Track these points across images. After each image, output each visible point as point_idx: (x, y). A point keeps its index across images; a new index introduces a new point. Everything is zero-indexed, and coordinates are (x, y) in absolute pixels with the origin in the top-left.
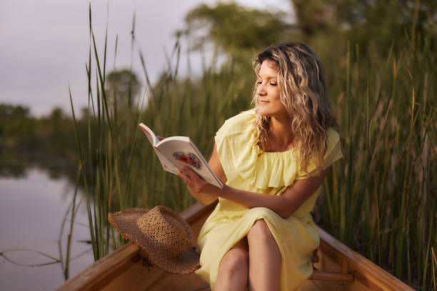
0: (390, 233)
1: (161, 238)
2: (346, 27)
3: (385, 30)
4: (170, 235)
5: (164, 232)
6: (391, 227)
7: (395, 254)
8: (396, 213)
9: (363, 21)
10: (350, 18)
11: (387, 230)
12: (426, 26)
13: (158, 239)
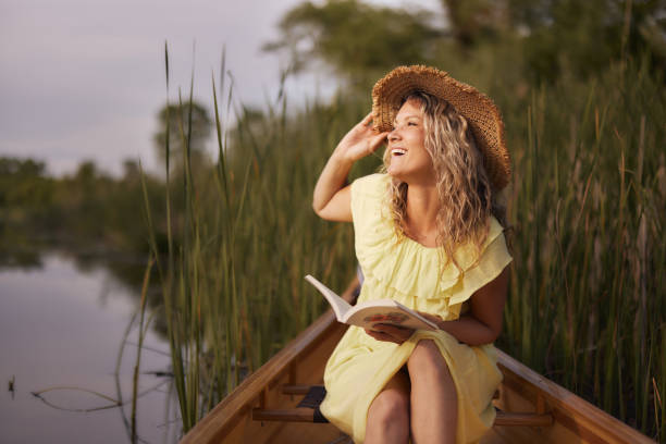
0: (594, 351)
2: (523, 32)
3: (582, 36)
6: (595, 343)
7: (602, 383)
8: (602, 323)
9: (549, 22)
10: (530, 19)
11: (590, 348)
12: (644, 31)
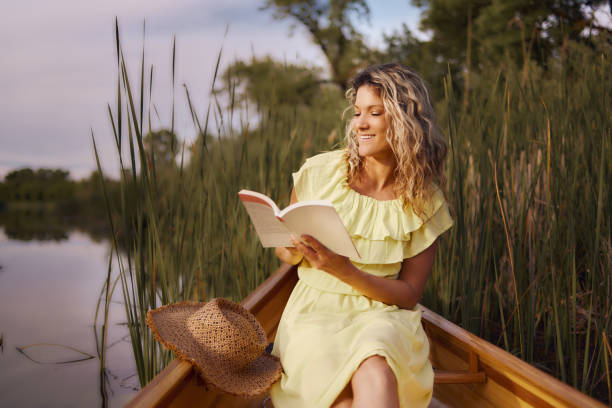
1: (219, 344)
4: (232, 339)
5: (224, 335)
13: (216, 344)
